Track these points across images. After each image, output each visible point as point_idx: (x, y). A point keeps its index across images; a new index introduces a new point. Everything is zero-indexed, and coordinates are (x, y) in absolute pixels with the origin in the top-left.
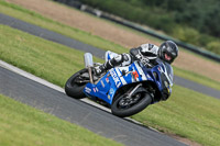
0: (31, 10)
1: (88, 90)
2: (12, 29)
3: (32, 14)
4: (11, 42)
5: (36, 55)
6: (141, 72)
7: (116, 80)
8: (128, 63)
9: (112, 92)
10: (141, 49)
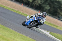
6: (35, 18)
9: (29, 23)
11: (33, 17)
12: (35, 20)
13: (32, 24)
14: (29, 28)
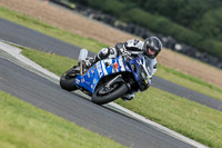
0: (210, 83)
1: (78, 81)
2: (190, 102)
3: (210, 87)
4: (188, 115)
5: (214, 128)
6: (121, 64)
7: (100, 71)
8: (114, 56)
9: (95, 81)
10: (126, 44)
11: (111, 56)
12: (121, 72)
13: (112, 86)
14: (100, 103)
